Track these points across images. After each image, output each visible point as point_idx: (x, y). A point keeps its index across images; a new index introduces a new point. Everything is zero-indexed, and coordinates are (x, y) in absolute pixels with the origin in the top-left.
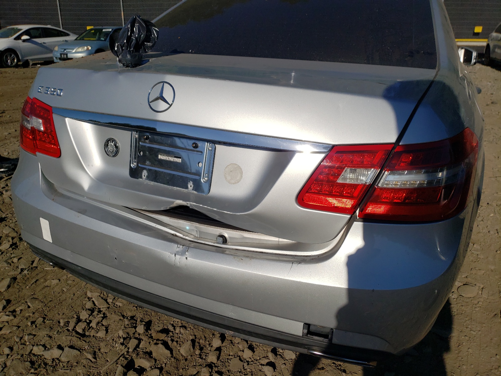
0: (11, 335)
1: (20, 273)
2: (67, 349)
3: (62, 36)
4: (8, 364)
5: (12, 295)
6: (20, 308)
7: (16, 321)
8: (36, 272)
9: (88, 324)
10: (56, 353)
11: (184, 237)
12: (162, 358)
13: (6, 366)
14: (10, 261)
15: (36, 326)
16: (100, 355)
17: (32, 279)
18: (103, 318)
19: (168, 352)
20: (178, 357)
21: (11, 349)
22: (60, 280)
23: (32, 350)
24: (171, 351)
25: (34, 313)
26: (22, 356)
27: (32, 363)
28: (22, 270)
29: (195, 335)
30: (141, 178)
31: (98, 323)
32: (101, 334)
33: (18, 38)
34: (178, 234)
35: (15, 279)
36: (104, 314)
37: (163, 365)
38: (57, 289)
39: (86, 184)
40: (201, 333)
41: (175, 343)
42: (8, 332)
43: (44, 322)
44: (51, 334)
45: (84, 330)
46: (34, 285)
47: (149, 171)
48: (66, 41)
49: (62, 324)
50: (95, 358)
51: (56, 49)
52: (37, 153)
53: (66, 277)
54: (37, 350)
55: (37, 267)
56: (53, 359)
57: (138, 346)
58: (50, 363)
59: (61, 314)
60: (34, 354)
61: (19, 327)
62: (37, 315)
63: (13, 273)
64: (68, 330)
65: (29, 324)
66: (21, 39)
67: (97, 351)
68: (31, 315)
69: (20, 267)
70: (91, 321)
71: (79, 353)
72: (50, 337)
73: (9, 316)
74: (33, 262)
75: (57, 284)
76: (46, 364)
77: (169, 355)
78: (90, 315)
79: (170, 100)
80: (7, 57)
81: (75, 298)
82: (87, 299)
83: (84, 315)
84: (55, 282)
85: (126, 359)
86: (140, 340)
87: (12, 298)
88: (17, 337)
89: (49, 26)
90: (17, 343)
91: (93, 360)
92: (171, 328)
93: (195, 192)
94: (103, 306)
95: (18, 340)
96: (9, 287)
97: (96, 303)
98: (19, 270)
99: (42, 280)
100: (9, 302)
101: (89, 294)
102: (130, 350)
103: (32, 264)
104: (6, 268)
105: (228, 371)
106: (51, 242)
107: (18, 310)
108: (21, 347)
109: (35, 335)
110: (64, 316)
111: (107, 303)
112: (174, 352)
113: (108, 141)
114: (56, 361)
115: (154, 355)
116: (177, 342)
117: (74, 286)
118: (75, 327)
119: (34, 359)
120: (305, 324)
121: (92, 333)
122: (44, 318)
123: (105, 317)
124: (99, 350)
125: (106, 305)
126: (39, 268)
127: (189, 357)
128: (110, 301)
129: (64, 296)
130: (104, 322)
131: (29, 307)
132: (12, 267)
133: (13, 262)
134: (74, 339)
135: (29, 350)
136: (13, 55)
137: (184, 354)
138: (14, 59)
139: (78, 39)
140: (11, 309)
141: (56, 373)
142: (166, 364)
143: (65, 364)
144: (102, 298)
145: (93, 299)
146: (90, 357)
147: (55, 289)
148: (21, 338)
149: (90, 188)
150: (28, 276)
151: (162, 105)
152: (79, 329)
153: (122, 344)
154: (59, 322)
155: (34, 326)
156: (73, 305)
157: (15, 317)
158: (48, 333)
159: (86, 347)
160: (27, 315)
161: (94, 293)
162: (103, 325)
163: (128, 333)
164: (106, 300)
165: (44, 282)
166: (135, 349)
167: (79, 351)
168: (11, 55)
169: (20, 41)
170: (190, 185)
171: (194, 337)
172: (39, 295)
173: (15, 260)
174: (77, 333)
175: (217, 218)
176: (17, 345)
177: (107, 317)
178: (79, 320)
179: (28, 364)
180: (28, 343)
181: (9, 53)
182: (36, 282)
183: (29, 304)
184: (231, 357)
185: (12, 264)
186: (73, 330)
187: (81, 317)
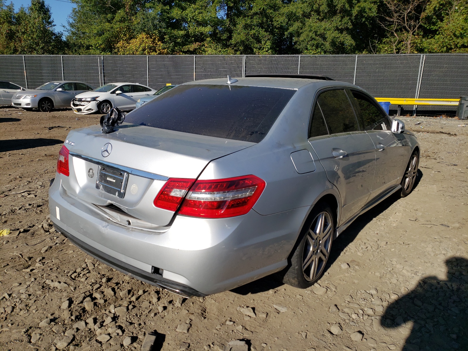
0: (38, 273)
1: (55, 245)
2: (62, 283)
3: (146, 91)
4: (31, 285)
5: (47, 255)
6: (48, 262)
7: (43, 267)
8: (64, 245)
9: (79, 274)
10: (56, 284)
11: (113, 220)
12: (109, 295)
13: (29, 286)
14: (52, 238)
15: (52, 271)
16: (78, 289)
17: (60, 249)
18: (88, 273)
19: (112, 293)
20: (118, 297)
21: (35, 279)
22: (74, 251)
23: (45, 281)
24: (115, 293)
25: (53, 265)
26: (40, 283)
27: (43, 287)
28: (56, 243)
29: (132, 288)
30: (100, 189)
31: (84, 275)
32: (83, 280)
33: (113, 92)
34: (110, 219)
35: (51, 247)
36: (89, 271)
37: (108, 299)
38: (70, 256)
39: (78, 190)
40: (137, 288)
41: (119, 289)
42: (37, 271)
43: (57, 270)
44: (58, 276)
45: (75, 277)
46: (60, 252)
47: (103, 185)
48: (148, 95)
49: (65, 272)
50: (75, 290)
51: (139, 101)
52: (61, 173)
53: (78, 250)
54: (48, 282)
55: (65, 243)
56: (54, 287)
57: (99, 288)
58: (52, 288)
59: (67, 268)
60: (46, 284)
61: (43, 270)
62: (54, 266)
63: (51, 244)
64: (67, 275)
65: (49, 269)
66: (115, 93)
67: (77, 287)
68: (52, 265)
69: (56, 242)
70: (81, 273)
71: (68, 286)
72: (57, 277)
73: (40, 264)
74: (64, 240)
75: (72, 253)
76: (49, 288)
77: (113, 295)
78: (82, 271)
79: (109, 152)
80: (103, 106)
81: (78, 261)
82: (84, 263)
83: (79, 270)
84: (71, 252)
85: (90, 292)
86: (101, 286)
87: (46, 257)
88: (41, 274)
89: (137, 84)
90: (39, 277)
91: (73, 291)
92: (121, 283)
93: (118, 197)
94: (91, 267)
95: (40, 276)
96: (46, 251)
97: (88, 265)
98: (55, 243)
99: (65, 250)
100: (43, 258)
101: (86, 261)
102: (94, 289)
103: (63, 241)
104: (49, 242)
105: (140, 307)
106: (59, 219)
107: (46, 262)
108: (41, 279)
109: (49, 275)
110: (68, 269)
111: (94, 266)
112: (117, 294)
113: (90, 169)
114: (55, 288)
115: (105, 293)
116: (120, 289)
117: (80, 255)
118: (72, 275)
119: (45, 285)
120: (152, 266)
121: (79, 279)
122: (58, 268)
123: (89, 272)
124: (79, 287)
125: (93, 267)
126: (66, 244)
127: (124, 298)
128: (96, 265)
129: (72, 259)
130: (87, 275)
131: (52, 261)
132: (52, 241)
133: (53, 239)
134: (68, 280)
135: (44, 281)
136: (108, 105)
137: (121, 296)
138: (108, 108)
139: (156, 94)
140: (43, 262)
141: (53, 293)
142: (109, 299)
143: (58, 290)
144: (92, 263)
145: (87, 263)
146: (72, 289)
147: (70, 255)
148: (42, 275)
149: (79, 192)
150: (59, 247)
151: (106, 154)
152: (73, 276)
153: (91, 285)
154: (64, 271)
155: (51, 271)
156: (75, 264)
157: (43, 265)
158: (57, 275)
159: (72, 284)
160: (50, 265)
161: (89, 260)
162: (86, 276)
163: (96, 281)
164: (94, 265)
165: (65, 251)
166: (97, 289)
167: (68, 285)
168: (107, 105)
169: (115, 95)
170: (117, 194)
171: (131, 289)
172: (60, 257)
173: (55, 238)
174: (71, 277)
175: (126, 211)
176: (39, 278)
177: (90, 272)
178: (75, 272)
179: (41, 287)
180: (45, 278)
181: (105, 103)
182: (61, 250)
183: (53, 260)
184: (145, 300)
185: (53, 240)
186: (70, 276)
187: (77, 271)
